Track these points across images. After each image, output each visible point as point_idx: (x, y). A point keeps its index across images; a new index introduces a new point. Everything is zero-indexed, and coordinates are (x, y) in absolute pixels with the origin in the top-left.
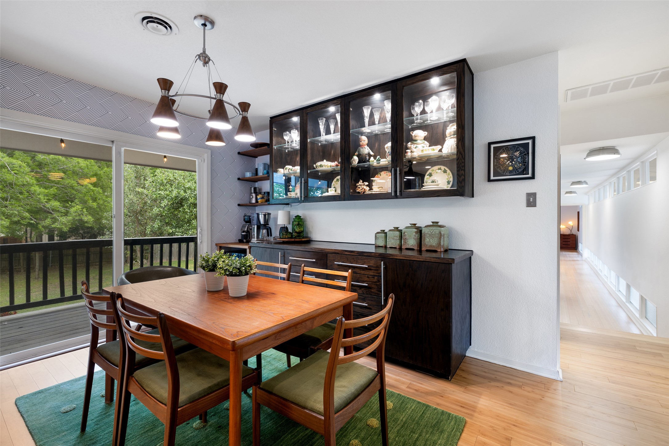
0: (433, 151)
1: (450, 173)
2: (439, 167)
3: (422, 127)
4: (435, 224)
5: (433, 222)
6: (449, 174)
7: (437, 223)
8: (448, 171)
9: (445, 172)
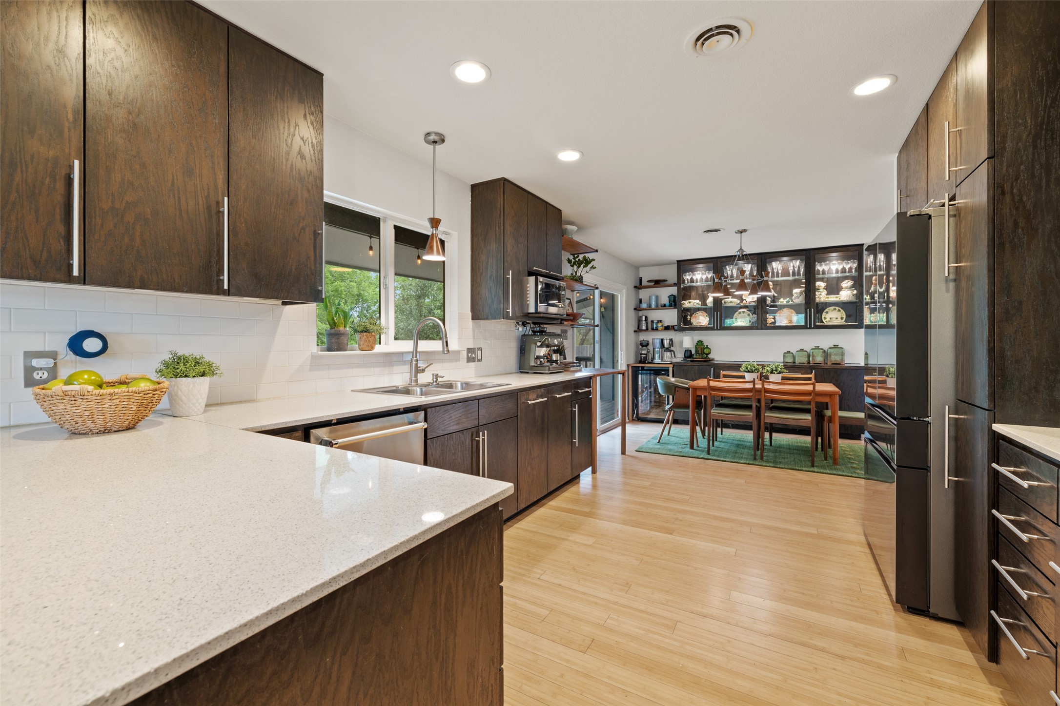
0: (833, 298)
1: (844, 312)
2: (834, 307)
3: (822, 280)
4: (836, 347)
5: (834, 345)
6: (842, 313)
7: (838, 345)
8: (842, 311)
9: (839, 310)
